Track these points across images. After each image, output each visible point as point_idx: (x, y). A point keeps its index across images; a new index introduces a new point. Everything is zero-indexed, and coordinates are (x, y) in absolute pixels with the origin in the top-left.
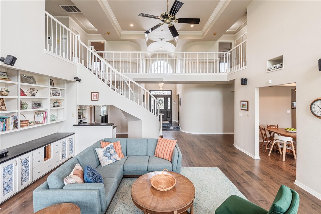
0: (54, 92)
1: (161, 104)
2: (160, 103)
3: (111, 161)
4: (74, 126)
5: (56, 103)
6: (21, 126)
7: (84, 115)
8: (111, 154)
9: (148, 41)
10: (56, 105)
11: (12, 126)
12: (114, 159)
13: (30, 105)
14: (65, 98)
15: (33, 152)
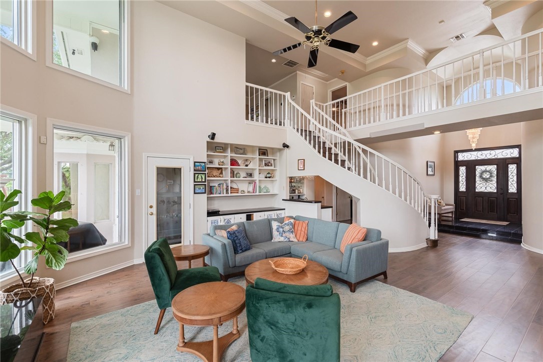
0: (267, 162)
1: (486, 180)
2: (484, 179)
3: (282, 239)
4: (283, 200)
5: (269, 173)
6: (231, 192)
7: (301, 190)
8: (283, 231)
9: (427, 54)
10: (268, 176)
11: (225, 191)
12: (286, 237)
13: (243, 174)
14: (278, 168)
15: (235, 215)
